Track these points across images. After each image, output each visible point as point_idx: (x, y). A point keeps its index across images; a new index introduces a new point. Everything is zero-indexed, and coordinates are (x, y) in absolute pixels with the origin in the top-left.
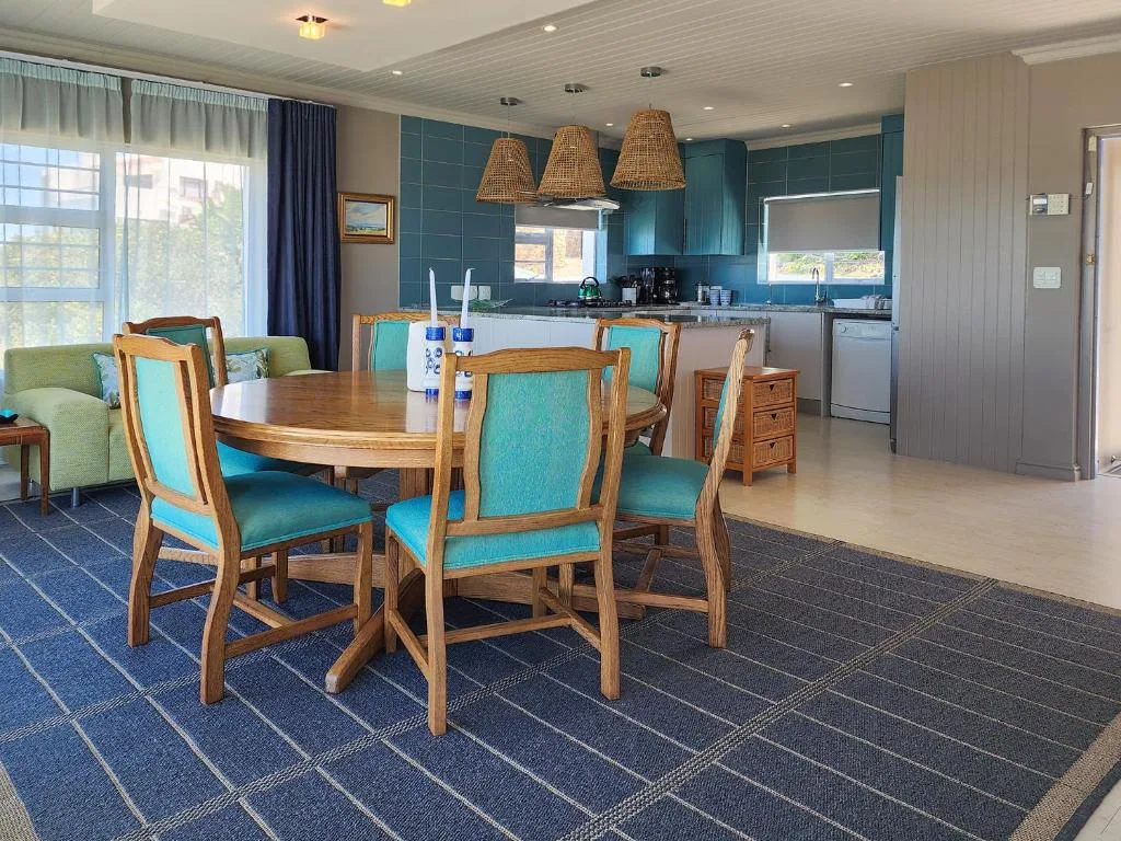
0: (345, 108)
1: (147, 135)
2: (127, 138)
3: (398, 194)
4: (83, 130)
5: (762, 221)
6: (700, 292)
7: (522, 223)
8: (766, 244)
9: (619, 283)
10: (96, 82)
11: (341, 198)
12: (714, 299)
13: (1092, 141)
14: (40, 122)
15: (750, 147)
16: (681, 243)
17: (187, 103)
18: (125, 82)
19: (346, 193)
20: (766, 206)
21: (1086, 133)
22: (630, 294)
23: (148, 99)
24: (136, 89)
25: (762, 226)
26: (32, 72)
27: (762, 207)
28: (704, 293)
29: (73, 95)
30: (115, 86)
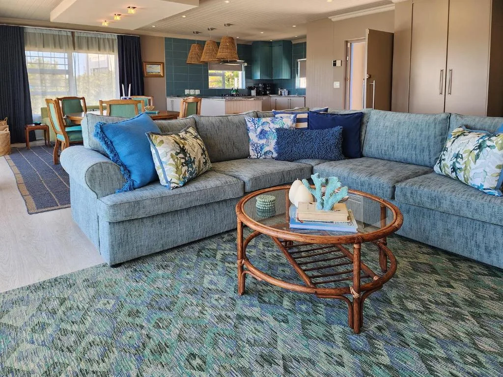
0: (144, 36)
1: (80, 47)
2: (74, 49)
3: (165, 61)
4: (61, 47)
5: (297, 67)
6: (279, 92)
7: (211, 69)
8: (299, 75)
9: (250, 89)
10: (64, 33)
11: (144, 64)
12: (283, 94)
13: (349, 44)
14: (48, 46)
15: (293, 43)
16: (271, 75)
17: (92, 38)
18: (73, 33)
19: (145, 62)
20: (299, 63)
21: (347, 42)
22: (253, 92)
23: (80, 38)
24: (76, 35)
25: (297, 69)
26: (45, 32)
27: (297, 63)
28: (281, 92)
29: (57, 38)
30: (70, 34)
